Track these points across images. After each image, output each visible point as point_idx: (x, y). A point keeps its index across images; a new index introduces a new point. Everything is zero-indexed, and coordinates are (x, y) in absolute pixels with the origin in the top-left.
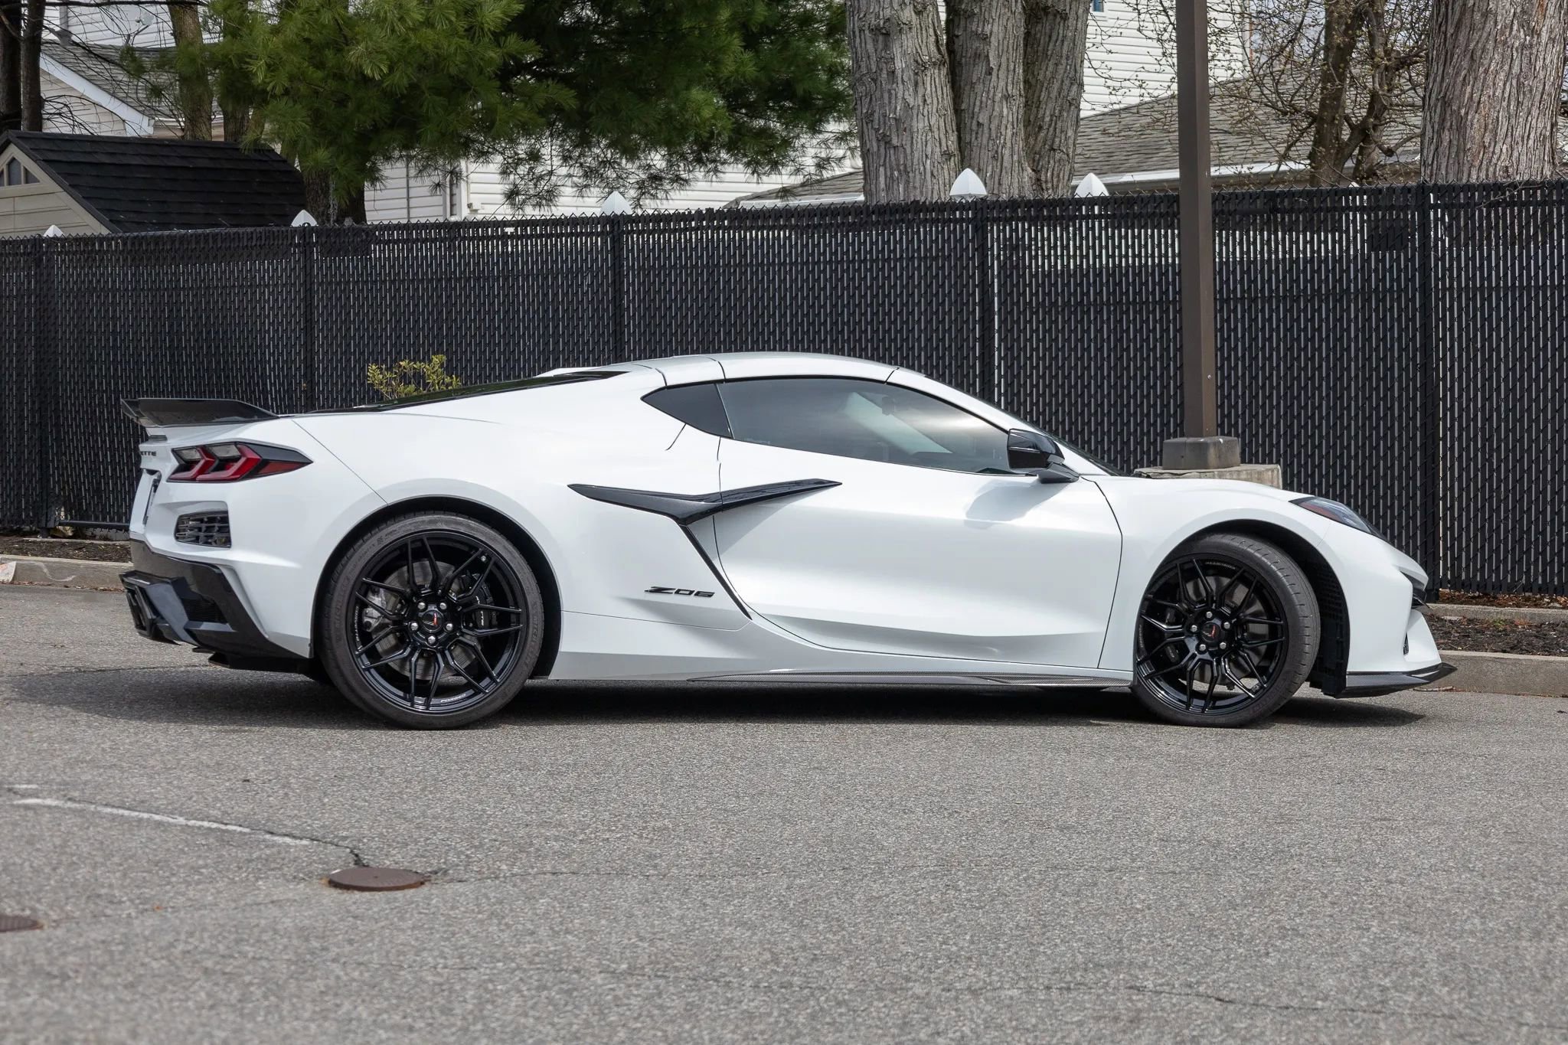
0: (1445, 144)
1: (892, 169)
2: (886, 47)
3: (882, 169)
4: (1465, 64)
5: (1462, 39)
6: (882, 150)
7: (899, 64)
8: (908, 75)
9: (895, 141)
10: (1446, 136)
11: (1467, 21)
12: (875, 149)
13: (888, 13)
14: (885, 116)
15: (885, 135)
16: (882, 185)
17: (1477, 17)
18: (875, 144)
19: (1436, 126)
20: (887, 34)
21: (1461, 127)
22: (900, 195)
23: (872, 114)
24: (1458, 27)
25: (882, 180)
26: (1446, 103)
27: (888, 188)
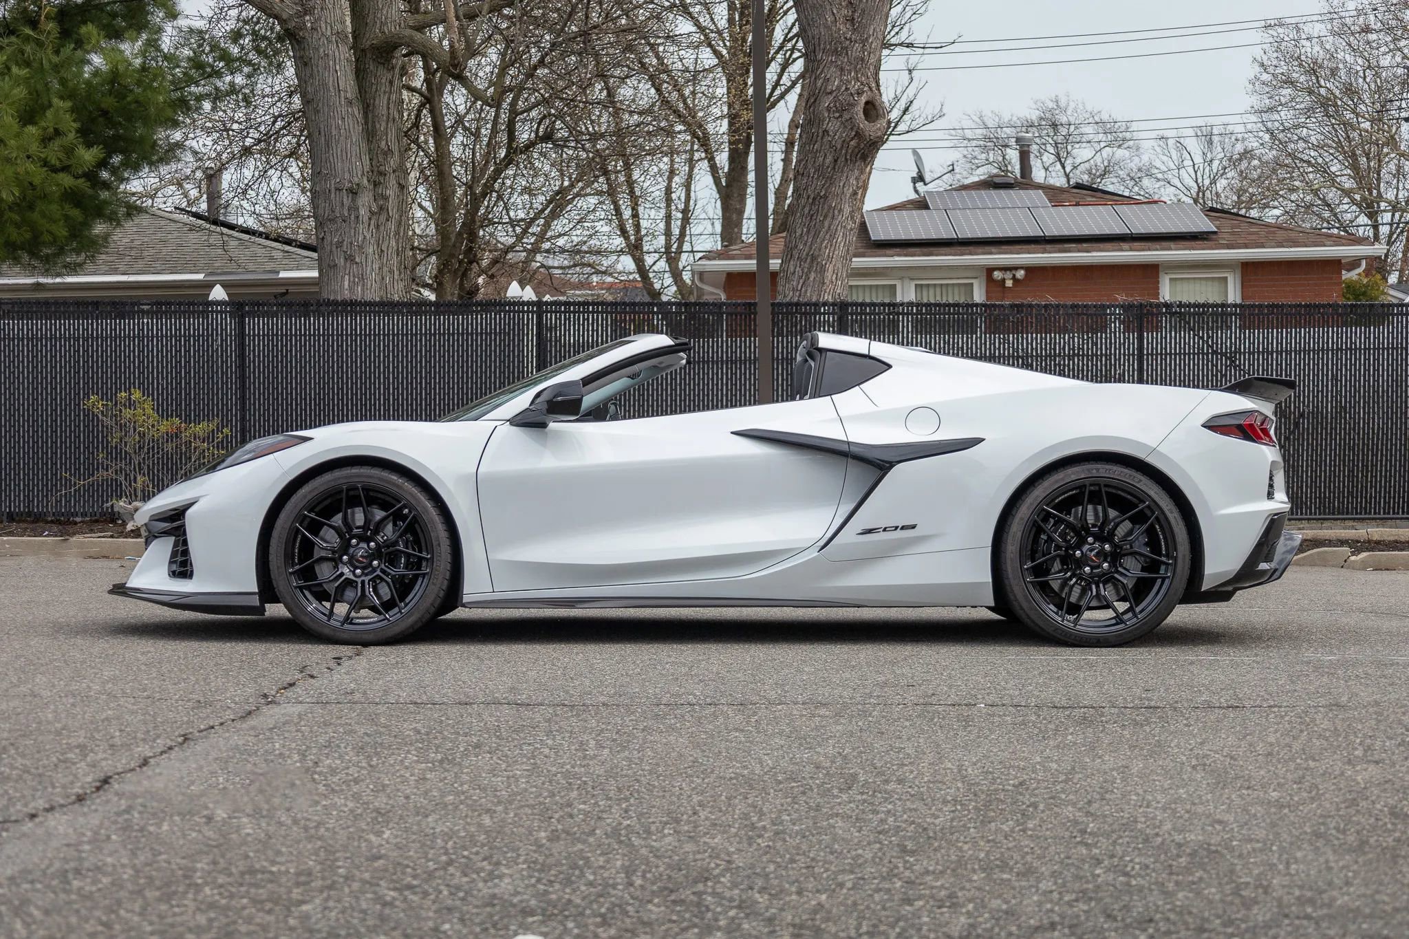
0: (811, 279)
1: (354, 276)
2: (353, 200)
3: (347, 277)
4: (827, 237)
5: (826, 224)
6: (348, 265)
7: (362, 212)
8: (366, 219)
9: (357, 260)
10: (812, 276)
11: (831, 215)
12: (342, 264)
13: (356, 180)
14: (351, 243)
15: (351, 256)
16: (346, 286)
17: (836, 212)
18: (342, 260)
19: (806, 270)
20: (356, 193)
21: (823, 270)
22: (358, 294)
23: (342, 242)
24: (826, 217)
25: (346, 283)
26: (814, 258)
27: (350, 288)
